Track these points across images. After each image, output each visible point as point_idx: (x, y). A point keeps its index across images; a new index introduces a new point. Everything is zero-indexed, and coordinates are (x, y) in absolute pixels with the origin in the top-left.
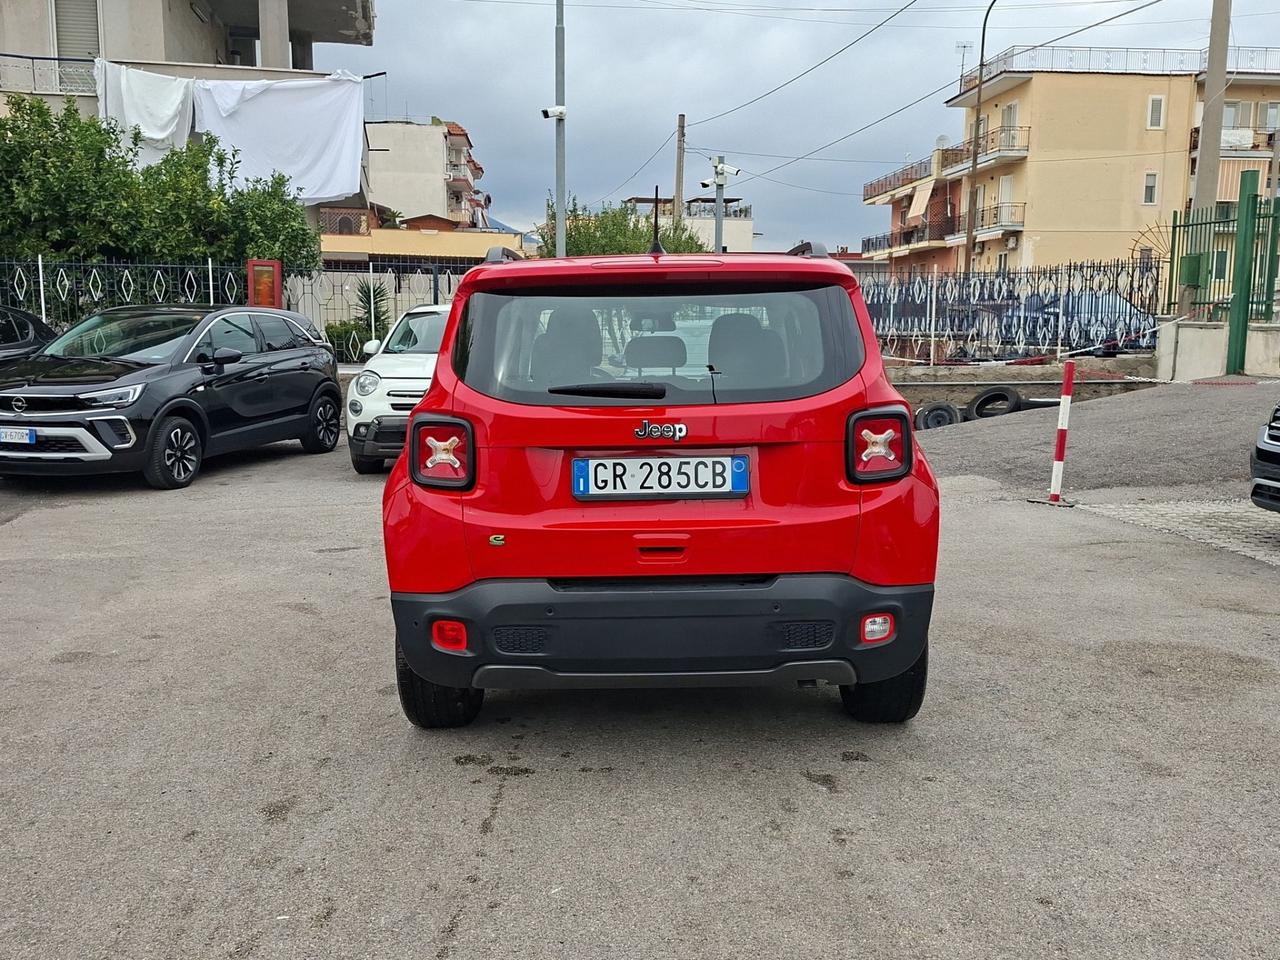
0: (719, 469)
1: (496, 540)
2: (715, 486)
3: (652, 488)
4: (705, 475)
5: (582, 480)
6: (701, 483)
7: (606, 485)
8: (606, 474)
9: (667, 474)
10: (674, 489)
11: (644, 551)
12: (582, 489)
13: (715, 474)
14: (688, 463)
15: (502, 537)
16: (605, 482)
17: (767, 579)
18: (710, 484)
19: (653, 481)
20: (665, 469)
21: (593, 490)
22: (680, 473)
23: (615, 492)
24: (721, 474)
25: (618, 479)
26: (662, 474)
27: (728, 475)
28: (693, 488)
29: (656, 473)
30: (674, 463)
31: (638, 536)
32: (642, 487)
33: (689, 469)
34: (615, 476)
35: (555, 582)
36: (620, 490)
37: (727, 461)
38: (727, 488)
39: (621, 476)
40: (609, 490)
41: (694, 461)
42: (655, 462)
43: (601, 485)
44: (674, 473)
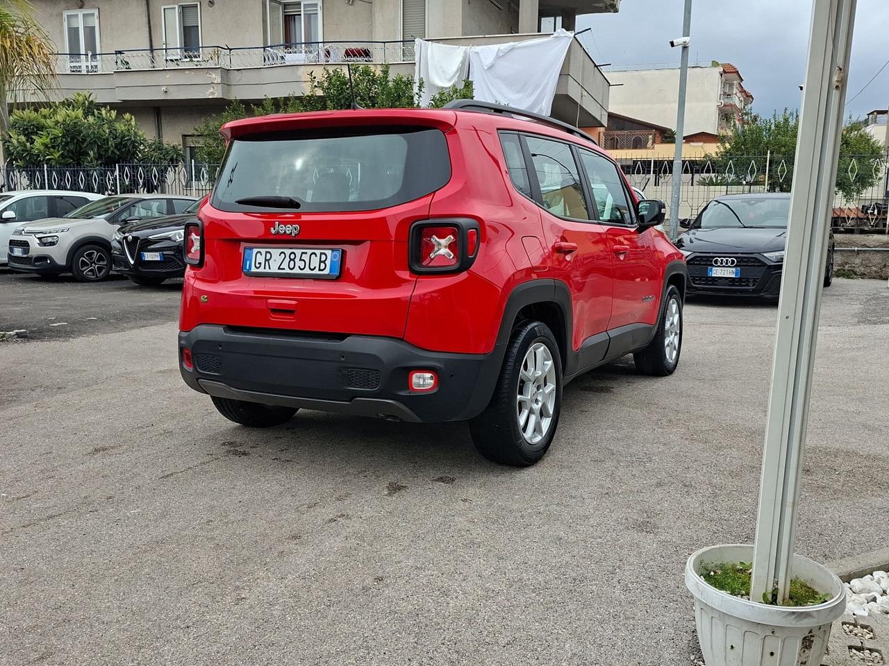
0: (323, 258)
1: (203, 298)
2: (320, 270)
3: (284, 269)
4: (315, 262)
5: (248, 262)
6: (312, 267)
7: (260, 266)
8: (261, 259)
9: (293, 260)
10: (296, 270)
11: (274, 311)
12: (248, 268)
13: (321, 262)
14: (306, 253)
15: (206, 296)
16: (260, 263)
17: (342, 337)
18: (317, 268)
19: (285, 265)
20: (292, 256)
21: (253, 269)
22: (301, 260)
23: (265, 271)
24: (324, 262)
25: (267, 263)
26: (291, 260)
27: (328, 262)
28: (307, 271)
29: (287, 259)
30: (298, 252)
31: (270, 301)
32: (279, 268)
33: (306, 257)
34: (266, 260)
35: (231, 329)
36: (267, 270)
37: (329, 253)
38: (327, 272)
39: (268, 260)
40: (261, 270)
41: (310, 252)
42: (288, 252)
43: (258, 266)
44: (297, 260)
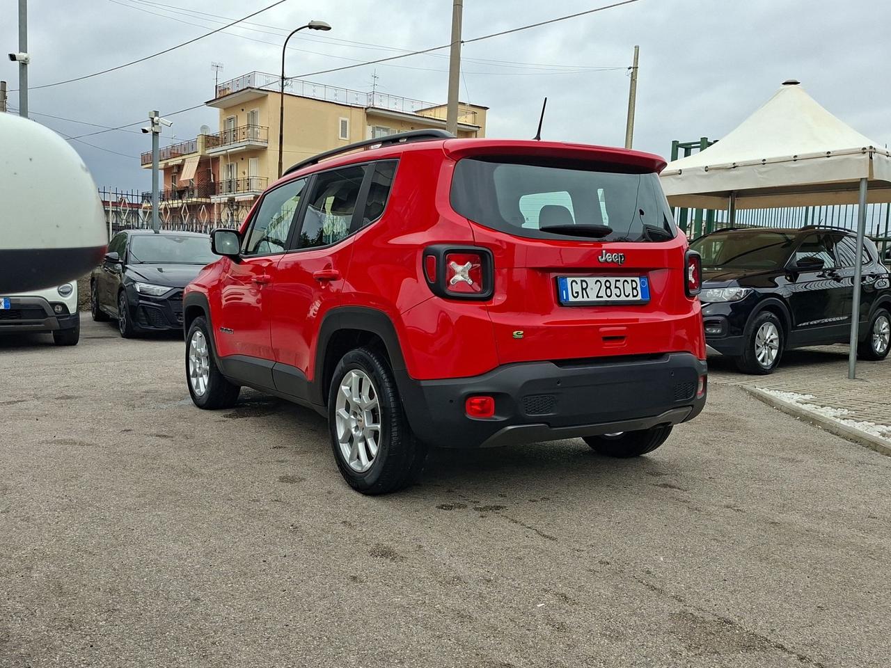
0: (634, 284)
1: (517, 334)
2: (634, 296)
3: (602, 297)
4: (628, 290)
5: (564, 292)
6: (627, 294)
7: (578, 296)
8: (577, 288)
9: (609, 287)
10: (614, 298)
11: (606, 339)
12: (565, 297)
13: (633, 289)
14: (619, 281)
15: (522, 332)
16: (577, 293)
18: (631, 295)
19: (602, 293)
20: (608, 284)
21: (571, 299)
22: (616, 287)
23: (583, 300)
24: (635, 288)
25: (584, 291)
26: (607, 288)
27: (639, 288)
28: (623, 298)
29: (604, 288)
30: (613, 280)
31: (602, 329)
32: (597, 297)
33: (620, 285)
34: (583, 289)
35: (559, 363)
36: (586, 299)
37: (637, 279)
38: (639, 298)
39: (585, 289)
40: (580, 299)
41: (622, 279)
42: (603, 280)
43: (576, 295)
44: (613, 287)
